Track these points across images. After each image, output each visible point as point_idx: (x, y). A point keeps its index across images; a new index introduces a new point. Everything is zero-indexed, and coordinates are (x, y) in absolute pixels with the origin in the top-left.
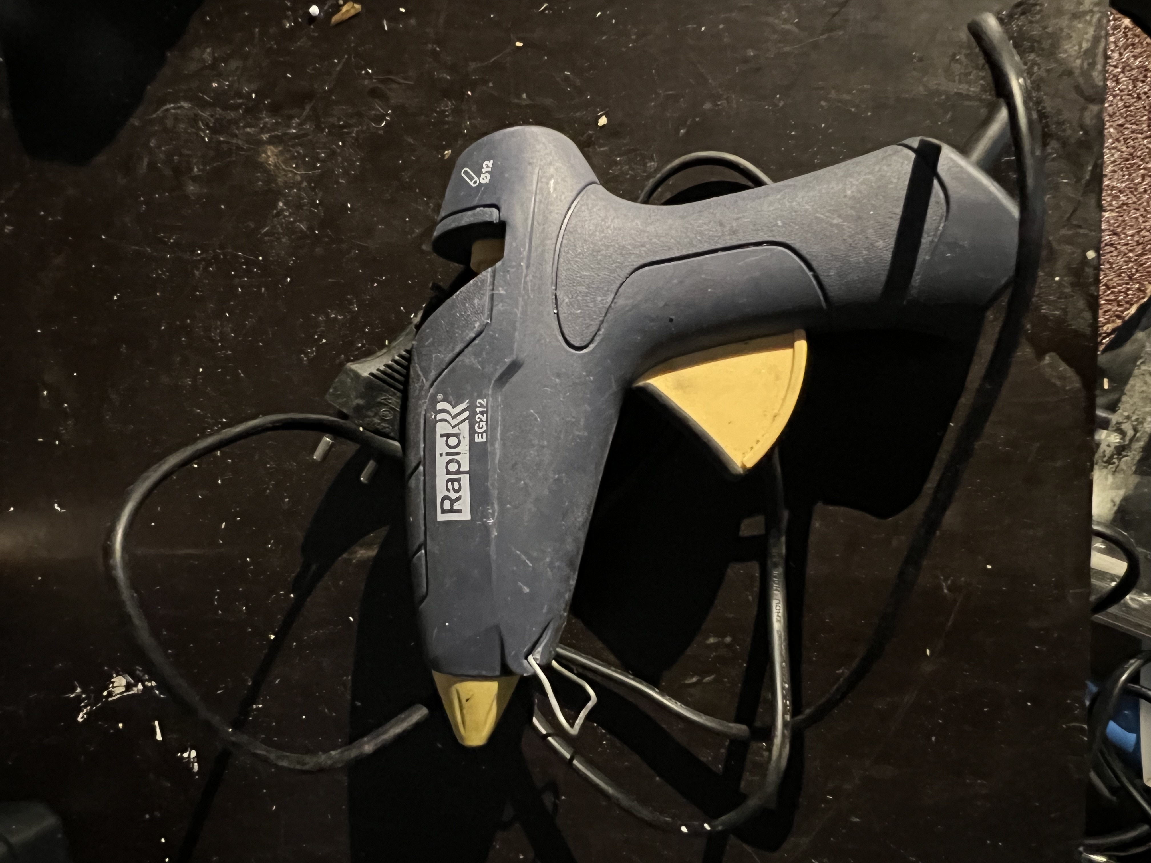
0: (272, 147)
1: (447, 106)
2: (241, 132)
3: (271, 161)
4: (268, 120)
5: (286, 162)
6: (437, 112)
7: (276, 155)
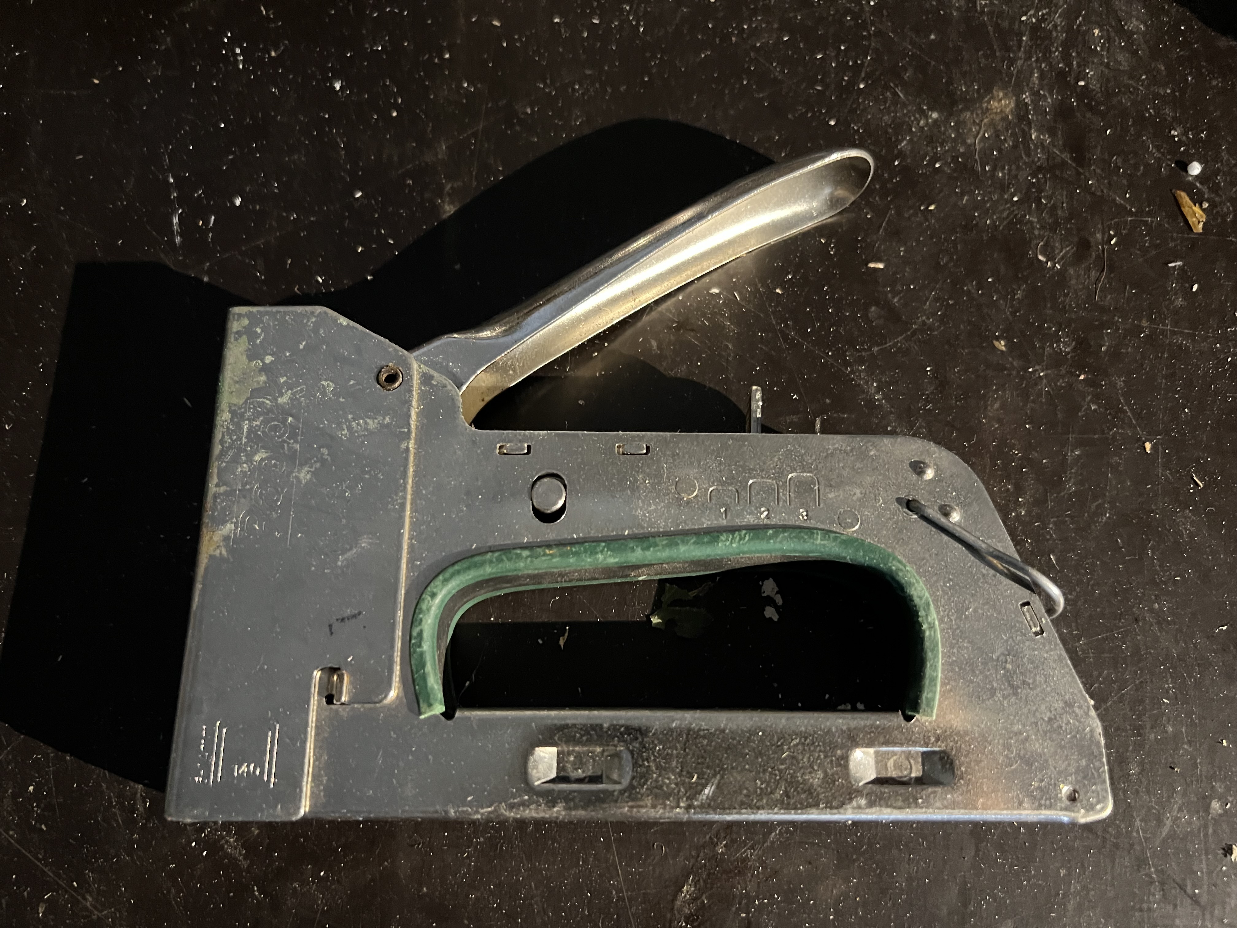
0: (1012, 105)
1: (1065, 347)
2: (1034, 65)
3: (994, 104)
4: (1049, 101)
5: (992, 124)
6: (1057, 331)
7: (1001, 111)
